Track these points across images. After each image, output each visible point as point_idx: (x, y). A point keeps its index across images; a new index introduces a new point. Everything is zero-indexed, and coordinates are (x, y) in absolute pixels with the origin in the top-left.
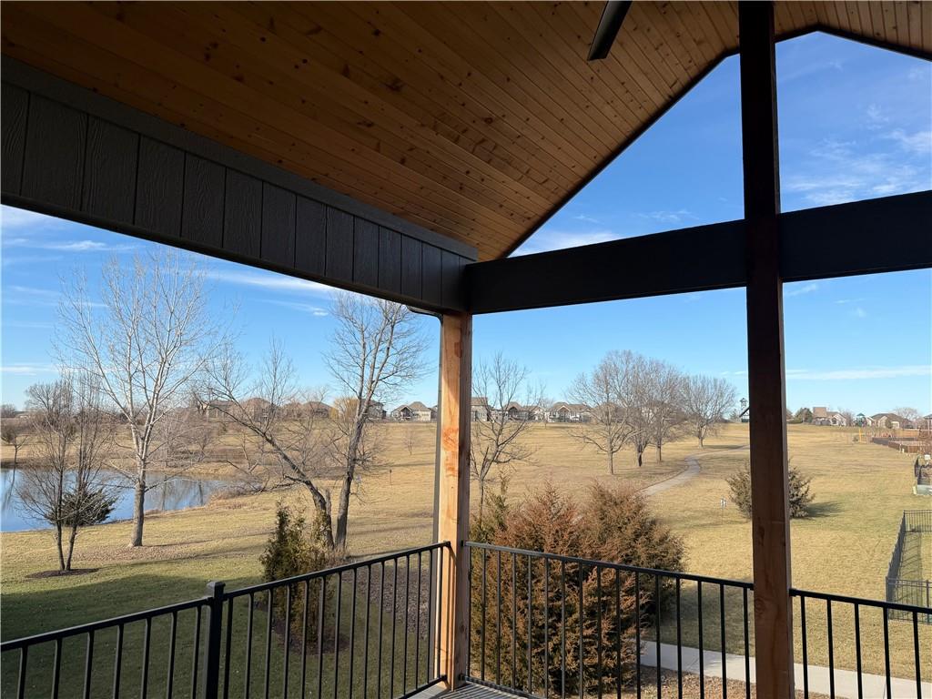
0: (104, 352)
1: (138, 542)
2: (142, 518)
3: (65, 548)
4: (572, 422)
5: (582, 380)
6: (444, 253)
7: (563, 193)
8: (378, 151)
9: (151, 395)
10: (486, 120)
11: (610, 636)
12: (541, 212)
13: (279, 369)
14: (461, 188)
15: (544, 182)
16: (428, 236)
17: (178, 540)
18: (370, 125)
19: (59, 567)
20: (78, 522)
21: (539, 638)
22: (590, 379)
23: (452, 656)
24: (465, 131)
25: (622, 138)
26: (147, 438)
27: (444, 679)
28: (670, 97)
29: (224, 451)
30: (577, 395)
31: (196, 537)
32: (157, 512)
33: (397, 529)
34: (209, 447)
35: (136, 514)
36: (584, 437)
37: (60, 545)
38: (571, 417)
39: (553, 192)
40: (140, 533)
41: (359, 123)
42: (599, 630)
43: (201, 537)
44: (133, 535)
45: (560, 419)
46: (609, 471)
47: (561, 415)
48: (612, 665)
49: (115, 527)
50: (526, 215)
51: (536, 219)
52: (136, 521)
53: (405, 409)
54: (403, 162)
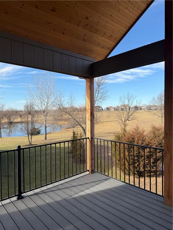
0: (35, 96)
1: (46, 139)
2: (46, 134)
3: (30, 140)
4: (152, 110)
5: (154, 98)
6: (83, 60)
7: (118, 39)
8: (55, 31)
9: (46, 106)
10: (86, 18)
11: (153, 163)
12: (113, 46)
13: (72, 99)
14: (84, 40)
15: (111, 37)
16: (78, 55)
17: (55, 138)
18: (50, 23)
19: (29, 144)
20: (32, 134)
21: (134, 163)
22: (156, 98)
23: (90, 166)
24: (80, 22)
25: (134, 20)
26: (46, 116)
27: (88, 171)
28: (148, 4)
29: (65, 119)
30: (152, 102)
31: (58, 138)
32: (51, 132)
33: (103, 136)
34: (62, 118)
35: (45, 133)
36: (154, 114)
37: (29, 139)
38: (152, 109)
39: (115, 39)
40: (46, 137)
41: (46, 23)
42: (150, 161)
43: (59, 137)
44: (45, 137)
45: (149, 109)
46: (161, 122)
47: (149, 108)
48: (153, 170)
49: (41, 135)
50: (108, 47)
51: (111, 48)
52: (45, 134)
53: (108, 108)
54: (63, 34)
